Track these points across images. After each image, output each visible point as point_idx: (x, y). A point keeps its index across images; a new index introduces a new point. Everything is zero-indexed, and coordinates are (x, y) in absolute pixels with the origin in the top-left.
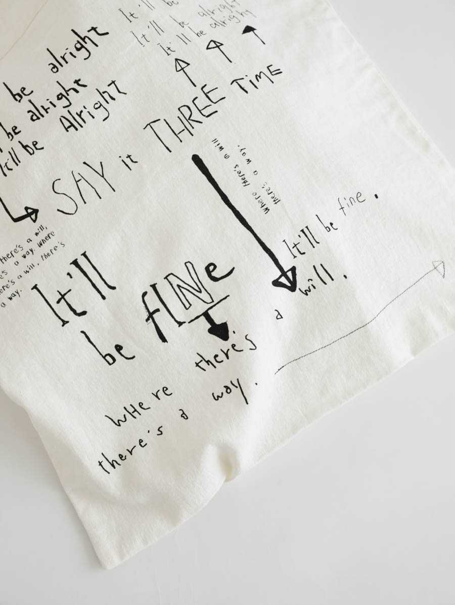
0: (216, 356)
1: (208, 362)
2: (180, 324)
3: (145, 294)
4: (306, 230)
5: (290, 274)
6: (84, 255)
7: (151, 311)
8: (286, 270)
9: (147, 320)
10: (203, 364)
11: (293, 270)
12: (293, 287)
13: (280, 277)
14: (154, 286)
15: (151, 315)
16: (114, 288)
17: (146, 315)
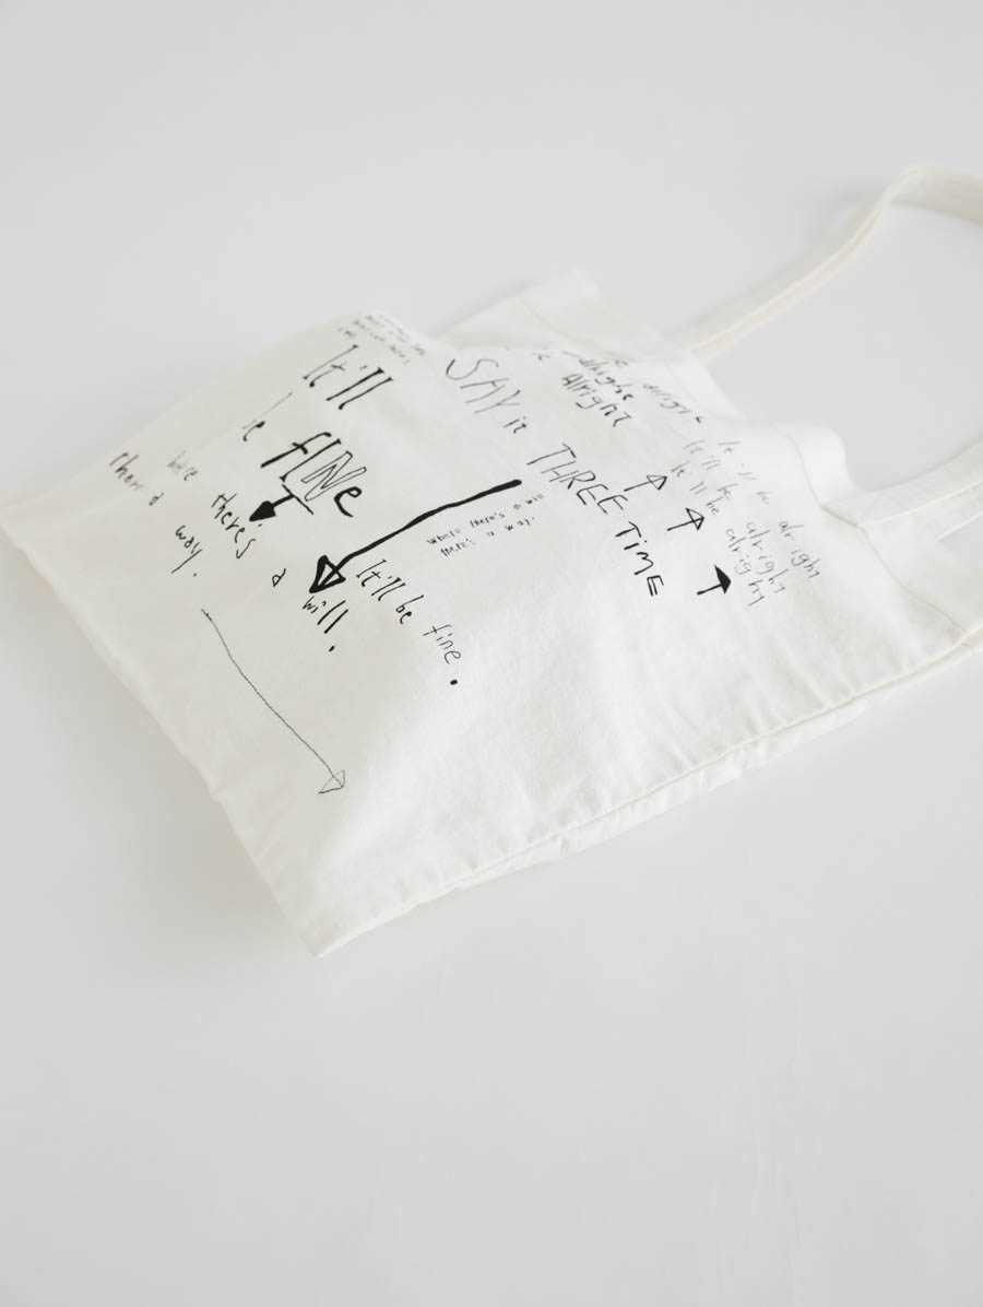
0: (230, 514)
1: (224, 507)
2: (283, 478)
3: (328, 435)
4: (399, 583)
5: (336, 577)
6: (390, 379)
7: (306, 446)
8: (341, 571)
9: (295, 444)
10: (221, 502)
11: (342, 579)
12: (315, 588)
13: (331, 565)
14: (338, 442)
15: (301, 447)
16: (341, 407)
17: (299, 442)
